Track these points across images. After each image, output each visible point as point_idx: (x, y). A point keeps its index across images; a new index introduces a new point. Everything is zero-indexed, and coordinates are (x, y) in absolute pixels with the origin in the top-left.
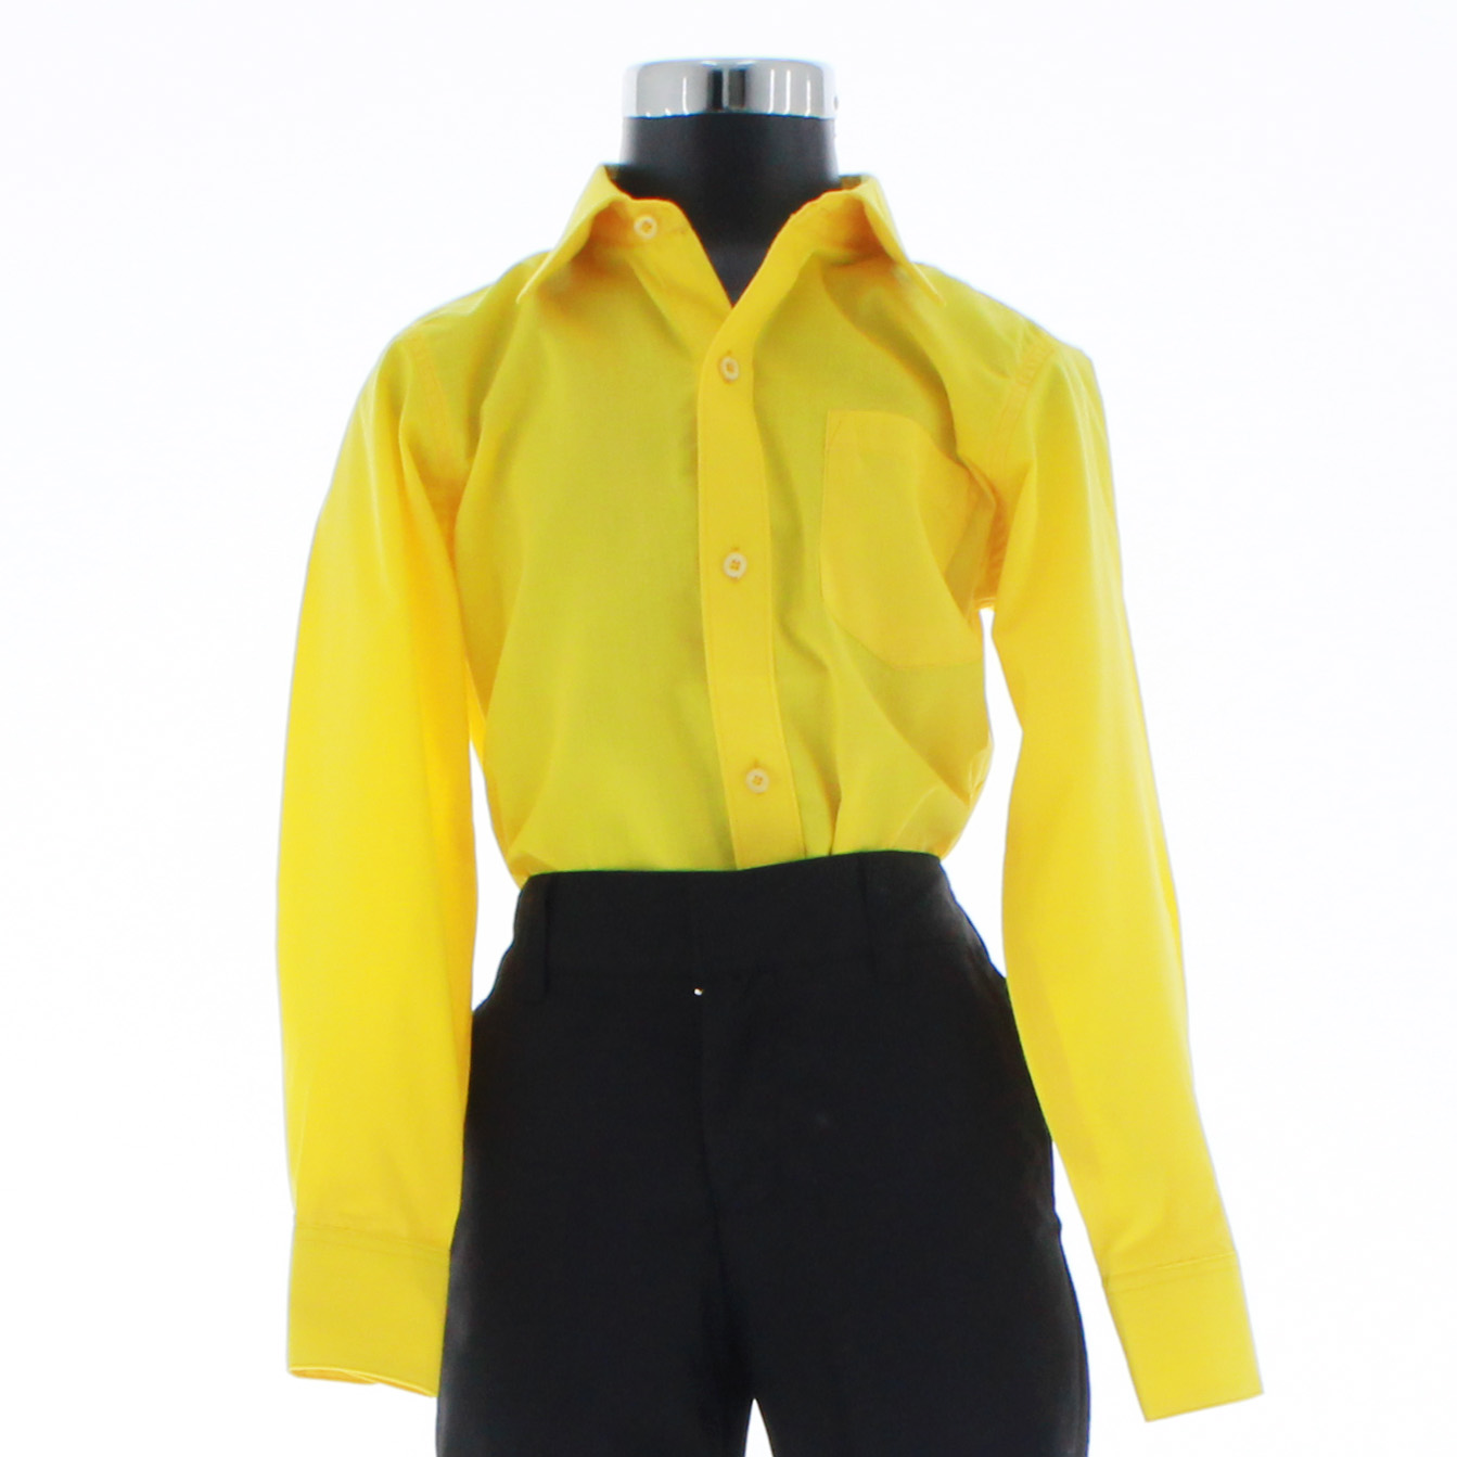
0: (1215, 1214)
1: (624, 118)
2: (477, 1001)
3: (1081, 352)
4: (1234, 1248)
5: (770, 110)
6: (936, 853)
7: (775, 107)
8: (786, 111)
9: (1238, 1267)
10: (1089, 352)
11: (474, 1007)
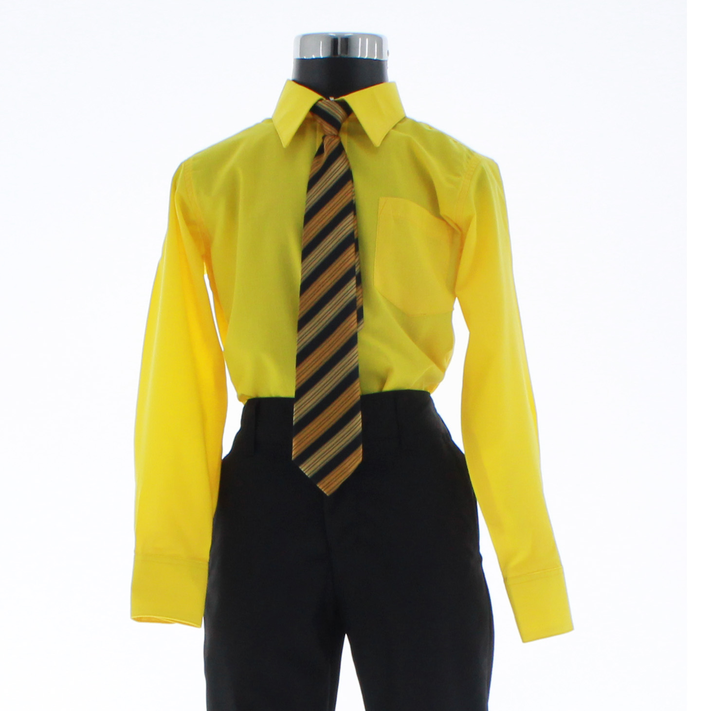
0: (553, 549)
1: (294, 59)
2: (224, 455)
3: (493, 161)
4: (561, 565)
5: (359, 56)
6: (429, 391)
7: (361, 55)
8: (366, 57)
9: (563, 573)
10: (497, 161)
11: (223, 458)
